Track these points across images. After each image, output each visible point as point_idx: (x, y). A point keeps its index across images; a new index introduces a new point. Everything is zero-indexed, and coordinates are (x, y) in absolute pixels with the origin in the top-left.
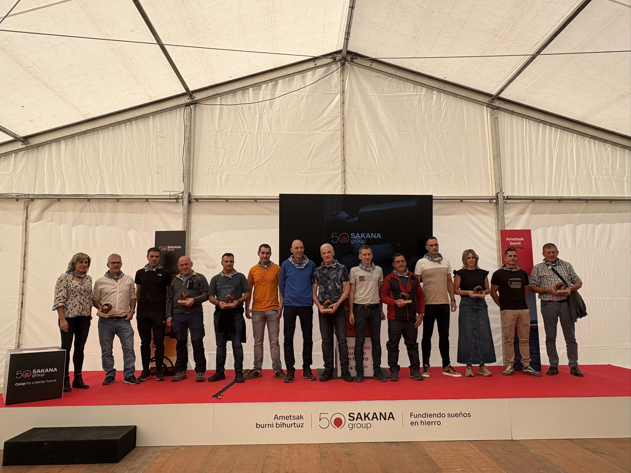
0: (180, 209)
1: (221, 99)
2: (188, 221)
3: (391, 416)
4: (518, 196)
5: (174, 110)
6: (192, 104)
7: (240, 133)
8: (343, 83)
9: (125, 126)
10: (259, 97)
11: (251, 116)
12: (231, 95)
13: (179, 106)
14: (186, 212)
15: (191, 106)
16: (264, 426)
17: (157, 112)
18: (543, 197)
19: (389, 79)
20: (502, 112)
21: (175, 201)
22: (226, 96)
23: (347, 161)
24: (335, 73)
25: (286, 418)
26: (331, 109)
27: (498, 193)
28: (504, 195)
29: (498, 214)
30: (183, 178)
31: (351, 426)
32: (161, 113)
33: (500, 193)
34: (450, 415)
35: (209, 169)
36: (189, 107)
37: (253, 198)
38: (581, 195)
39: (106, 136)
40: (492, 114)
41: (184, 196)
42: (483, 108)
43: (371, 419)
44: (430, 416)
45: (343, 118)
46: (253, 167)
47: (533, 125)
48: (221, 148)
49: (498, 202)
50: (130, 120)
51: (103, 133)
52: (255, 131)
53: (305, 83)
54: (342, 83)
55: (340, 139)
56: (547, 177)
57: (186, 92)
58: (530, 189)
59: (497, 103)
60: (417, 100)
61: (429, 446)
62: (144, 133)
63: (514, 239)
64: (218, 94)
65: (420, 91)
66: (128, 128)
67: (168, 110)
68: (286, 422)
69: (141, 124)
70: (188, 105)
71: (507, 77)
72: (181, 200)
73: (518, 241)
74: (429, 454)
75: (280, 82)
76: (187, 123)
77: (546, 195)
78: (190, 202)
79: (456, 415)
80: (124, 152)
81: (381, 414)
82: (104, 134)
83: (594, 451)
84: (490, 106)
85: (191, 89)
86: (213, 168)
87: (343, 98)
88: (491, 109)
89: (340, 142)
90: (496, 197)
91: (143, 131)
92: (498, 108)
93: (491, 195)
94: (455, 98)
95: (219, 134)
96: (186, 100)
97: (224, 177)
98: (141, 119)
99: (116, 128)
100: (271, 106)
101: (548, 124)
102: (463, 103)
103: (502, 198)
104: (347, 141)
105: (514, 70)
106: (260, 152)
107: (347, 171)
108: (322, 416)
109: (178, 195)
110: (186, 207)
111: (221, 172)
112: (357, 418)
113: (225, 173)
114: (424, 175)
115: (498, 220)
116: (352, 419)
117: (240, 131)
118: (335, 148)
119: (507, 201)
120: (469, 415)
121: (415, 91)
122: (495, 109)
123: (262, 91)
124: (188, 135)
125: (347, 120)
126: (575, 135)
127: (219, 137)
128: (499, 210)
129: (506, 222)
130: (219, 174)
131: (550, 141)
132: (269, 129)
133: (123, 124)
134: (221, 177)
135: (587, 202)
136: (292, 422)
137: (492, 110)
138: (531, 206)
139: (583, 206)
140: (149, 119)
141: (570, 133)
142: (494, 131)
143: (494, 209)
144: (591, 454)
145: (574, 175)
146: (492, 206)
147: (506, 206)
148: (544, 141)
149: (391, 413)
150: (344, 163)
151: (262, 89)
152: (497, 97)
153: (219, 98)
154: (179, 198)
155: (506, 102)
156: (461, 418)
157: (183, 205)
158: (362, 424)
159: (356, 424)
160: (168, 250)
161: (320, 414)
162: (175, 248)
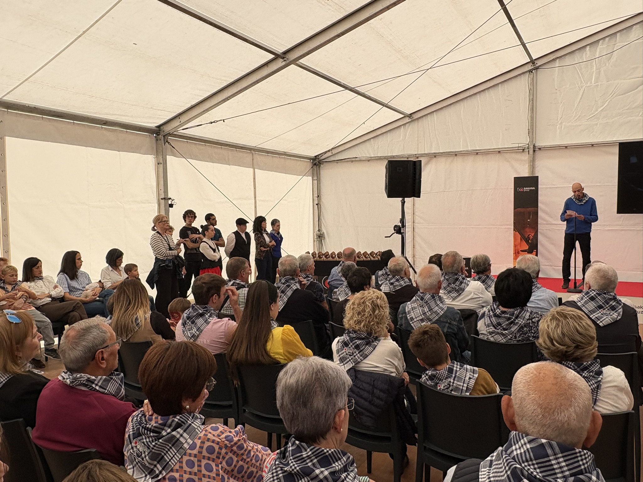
0: (525, 157)
1: (560, 61)
2: (533, 167)
5: (519, 77)
6: (535, 69)
10: (597, 53)
11: (588, 71)
12: (569, 56)
13: (524, 74)
14: (532, 159)
17: (505, 82)
21: (522, 150)
22: (564, 58)
30: (528, 132)
32: (508, 81)
36: (532, 73)
37: (590, 143)
39: (466, 105)
41: (530, 146)
46: (589, 117)
48: (560, 104)
50: (484, 91)
51: (464, 102)
52: (592, 83)
57: (530, 61)
62: (494, 99)
64: (557, 58)
66: (482, 97)
67: (514, 78)
69: (492, 91)
70: (530, 71)
72: (528, 150)
75: (619, 35)
76: (531, 87)
78: (534, 151)
80: (479, 116)
85: (535, 57)
86: (553, 121)
91: (494, 96)
95: (557, 92)
96: (529, 67)
98: (492, 88)
99: (473, 98)
109: (525, 146)
110: (532, 155)
111: (561, 124)
113: (564, 124)
117: (577, 86)
123: (599, 48)
124: (531, 97)
130: (559, 126)
132: (605, 80)
133: (478, 95)
134: (561, 128)
140: (499, 86)
154: (525, 149)
157: (529, 154)
160: (525, 191)
162: (530, 189)
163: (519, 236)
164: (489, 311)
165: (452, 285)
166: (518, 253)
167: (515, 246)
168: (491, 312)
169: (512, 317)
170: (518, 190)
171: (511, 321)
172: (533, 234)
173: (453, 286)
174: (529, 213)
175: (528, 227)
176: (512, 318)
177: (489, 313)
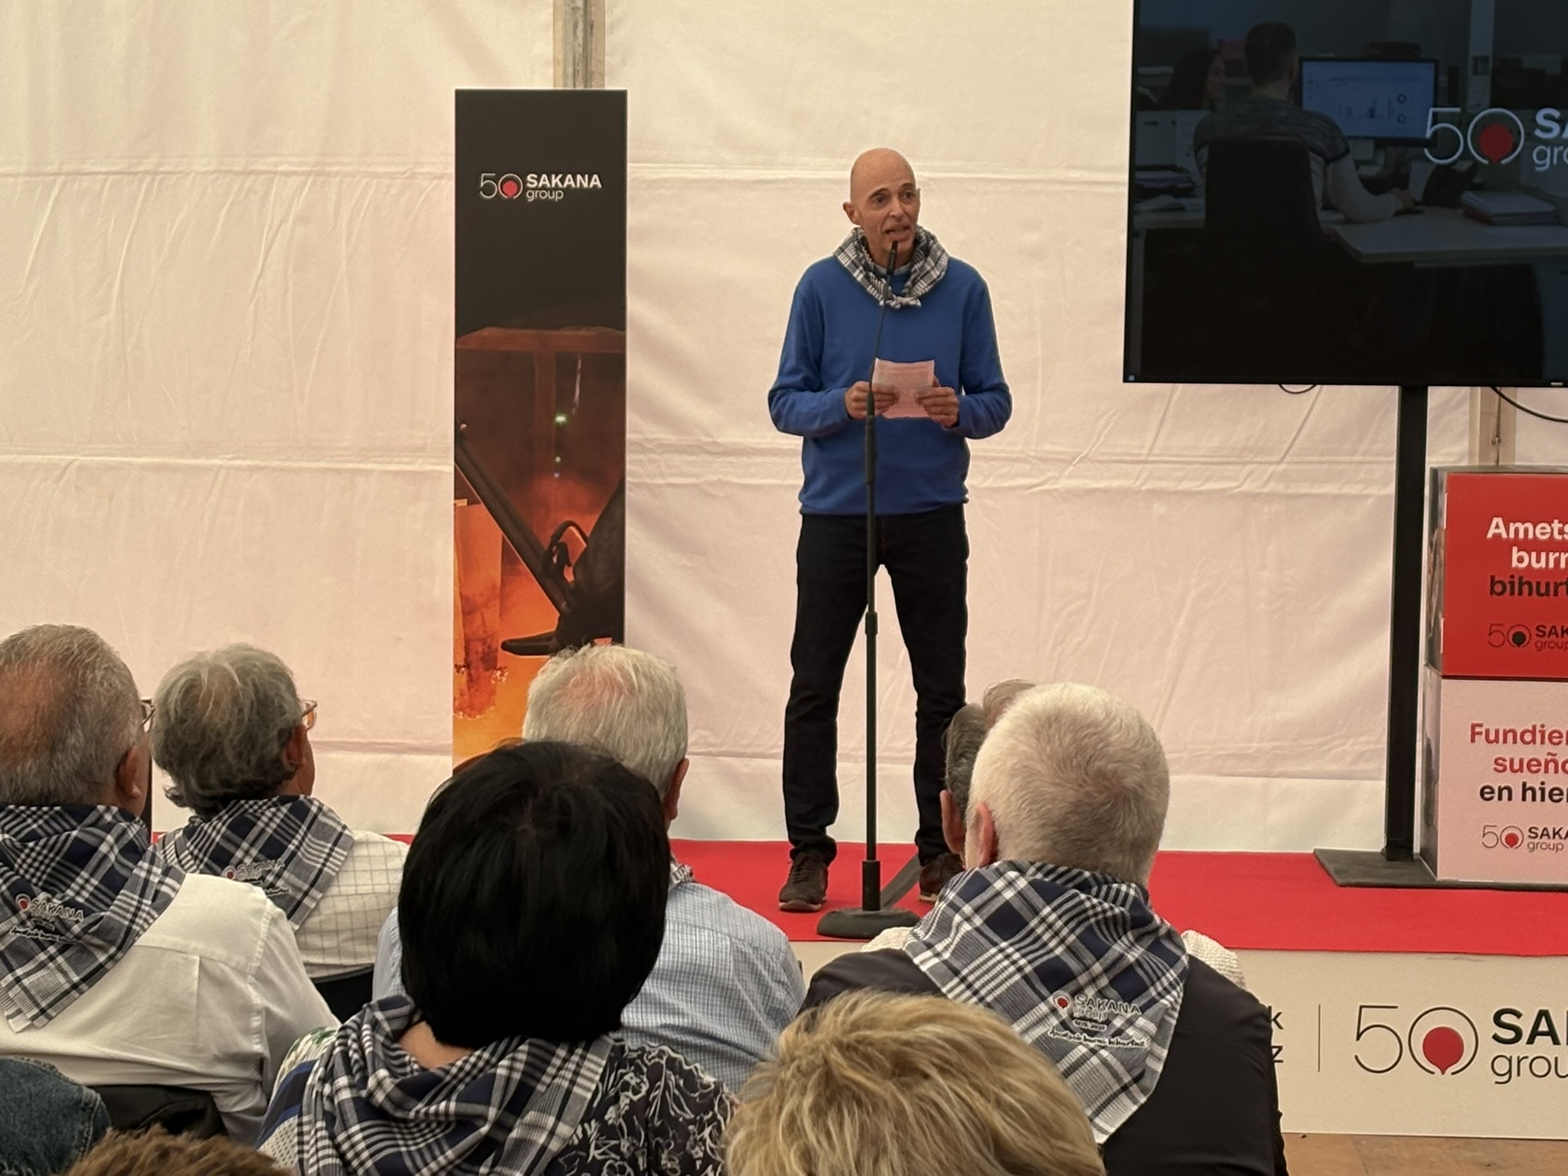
2: (586, 21)
31: (1502, 1066)
108: (1370, 1018)
112: (1535, 1033)
116: (1510, 1035)
158: (1556, 1059)
159: (1526, 1057)
160: (531, 199)
161: (1361, 1007)
162: (569, 186)
163: (491, 536)
164: (329, 1077)
165: (42, 896)
166: (490, 662)
167: (467, 608)
168: (343, 1081)
169: (478, 1109)
170: (488, 190)
171: (471, 1139)
172: (589, 523)
173: (44, 905)
174: (565, 365)
175: (558, 468)
176: (484, 1118)
177: (327, 1089)
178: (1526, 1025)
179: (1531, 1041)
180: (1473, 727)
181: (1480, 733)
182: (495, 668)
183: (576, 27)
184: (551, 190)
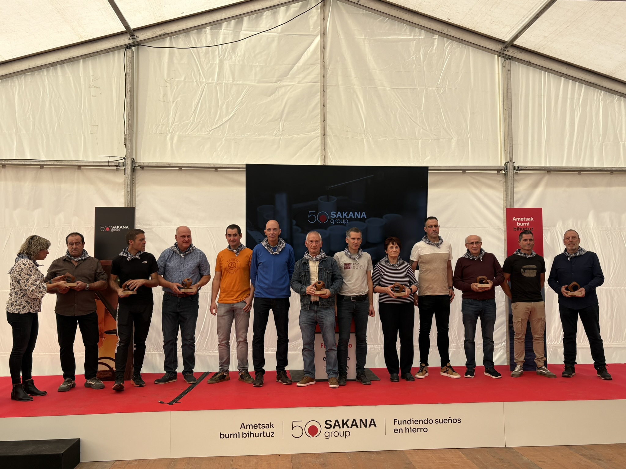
0: (121, 179)
1: (171, 40)
2: (131, 194)
3: (373, 423)
4: (531, 167)
5: (111, 53)
6: (134, 46)
7: (195, 84)
8: (324, 22)
9: (48, 71)
10: (219, 38)
11: (209, 62)
12: (183, 36)
13: (117, 48)
14: (129, 182)
15: (133, 48)
16: (230, 436)
17: (88, 55)
18: (560, 167)
19: (381, 18)
20: (516, 63)
21: (115, 168)
22: (177, 36)
23: (328, 121)
24: (314, 9)
25: (255, 427)
26: (309, 54)
27: (508, 162)
28: (515, 164)
29: (506, 187)
30: (125, 140)
31: (327, 434)
32: (94, 56)
33: (510, 162)
34: (439, 421)
35: (156, 129)
36: (130, 50)
37: (212, 166)
38: (607, 165)
39: (23, 84)
40: (505, 65)
41: (126, 162)
42: (494, 57)
43: (350, 427)
44: (416, 422)
45: (324, 68)
46: (212, 127)
47: (553, 79)
48: (171, 103)
49: (508, 173)
50: (53, 64)
51: (19, 79)
52: (214, 80)
53: (276, 21)
54: (322, 22)
55: (319, 94)
56: (566, 143)
57: (125, 30)
58: (546, 157)
59: (510, 52)
60: (414, 45)
61: (413, 455)
62: (72, 81)
63: (522, 219)
64: (167, 34)
65: (418, 34)
66: (51, 74)
67: (103, 52)
68: (253, 431)
69: (68, 69)
70: (128, 47)
71: (523, 21)
72: (123, 168)
73: (527, 222)
74: (413, 462)
75: (246, 19)
76: (128, 70)
77: (564, 164)
78: (133, 170)
79: (444, 421)
80: (47, 105)
81: (361, 420)
82: (20, 82)
83: (591, 458)
84: (502, 55)
85: (133, 26)
86: (162, 128)
87: (324, 41)
88: (504, 59)
89: (319, 97)
90: (505, 167)
91: (71, 78)
92: (511, 58)
93: (500, 165)
94: (461, 44)
95: (168, 84)
96: (126, 40)
97: (176, 138)
98: (69, 63)
99: (36, 74)
100: (234, 49)
101: (571, 78)
102: (470, 51)
103: (512, 169)
104: (328, 96)
105: (530, 14)
106: (221, 108)
107: (328, 134)
108: (295, 424)
109: (119, 161)
110: (130, 177)
111: (172, 132)
112: (335, 426)
113: (177, 134)
114: (421, 139)
115: (506, 195)
116: (329, 426)
117: (195, 80)
118: (313, 104)
119: (519, 172)
120: (459, 421)
121: (413, 34)
122: (507, 59)
123: (222, 30)
124: (129, 86)
125: (329, 68)
126: (603, 92)
127: (169, 88)
128: (508, 183)
129: (516, 197)
130: (170, 135)
131: (572, 99)
132: (231, 79)
133: (45, 70)
134: (172, 139)
135: (612, 173)
136: (261, 431)
137: (504, 61)
138: (546, 178)
139: (607, 178)
140: (79, 63)
141: (597, 90)
142: (505, 86)
143: (502, 182)
144: (587, 460)
145: (599, 141)
146: (501, 178)
147: (516, 178)
148: (565, 99)
149: (372, 420)
150: (324, 124)
151: (223, 28)
152: (511, 45)
153: (168, 39)
154: (120, 165)
155: (521, 50)
156: (450, 424)
157: (125, 174)
158: (340, 432)
159: (333, 432)
160: (112, 231)
161: (293, 421)
162: (121, 228)
163: (103, 307)
170: (102, 229)
178: (333, 424)
179: (334, 428)
180: (321, 344)
181: (323, 346)
182: (103, 338)
183: (128, 195)
184: (117, 229)
